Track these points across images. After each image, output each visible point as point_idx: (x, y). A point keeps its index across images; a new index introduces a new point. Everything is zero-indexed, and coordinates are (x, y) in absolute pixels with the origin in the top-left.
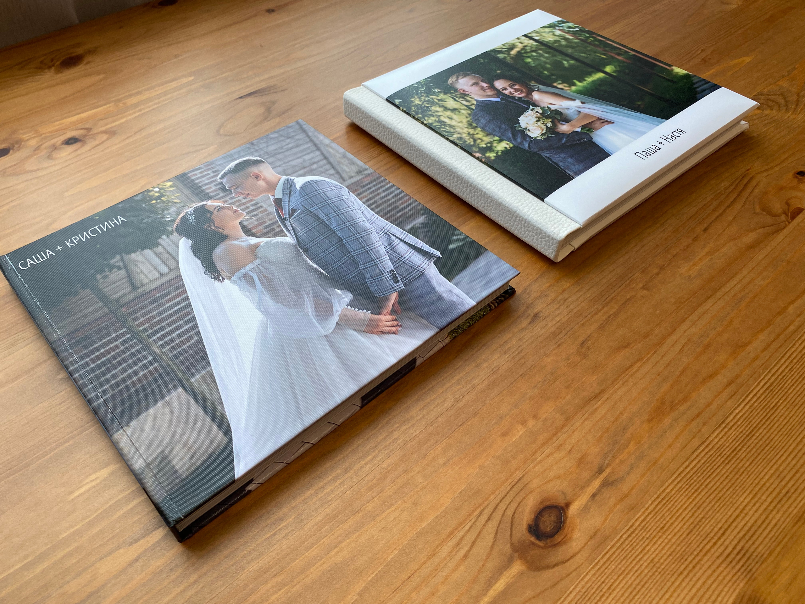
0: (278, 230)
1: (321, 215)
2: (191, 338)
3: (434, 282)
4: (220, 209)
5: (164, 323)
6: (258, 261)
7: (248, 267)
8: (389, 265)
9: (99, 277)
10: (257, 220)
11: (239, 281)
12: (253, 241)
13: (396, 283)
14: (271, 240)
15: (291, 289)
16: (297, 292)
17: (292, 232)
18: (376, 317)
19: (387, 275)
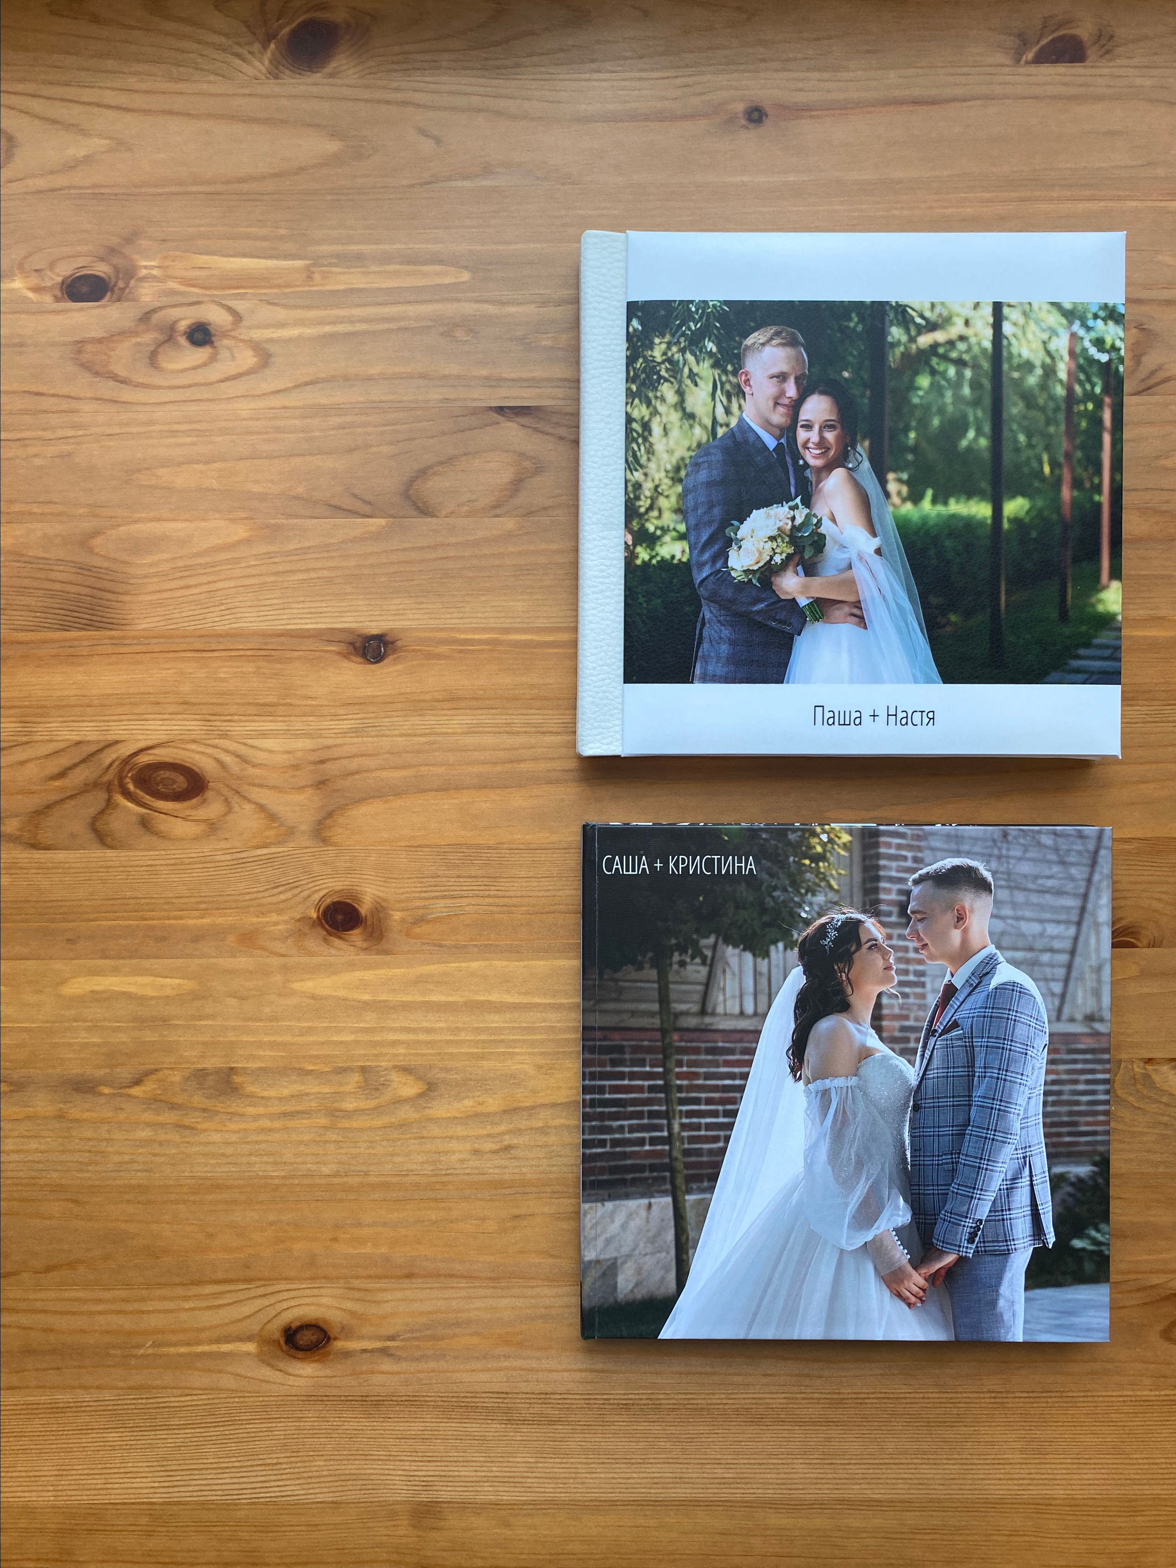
0: (912, 1045)
1: (979, 1063)
2: (716, 1139)
3: (1008, 1276)
4: (875, 946)
5: (703, 1095)
6: (853, 1081)
7: (839, 1082)
8: (983, 1211)
9: (676, 957)
10: (901, 1007)
11: (814, 1095)
12: (873, 1041)
13: (968, 1242)
14: (892, 1058)
15: (857, 1155)
16: (860, 1164)
17: (925, 1061)
18: (909, 1268)
19: (970, 1223)
